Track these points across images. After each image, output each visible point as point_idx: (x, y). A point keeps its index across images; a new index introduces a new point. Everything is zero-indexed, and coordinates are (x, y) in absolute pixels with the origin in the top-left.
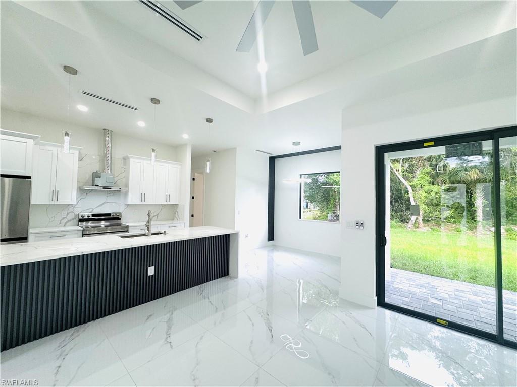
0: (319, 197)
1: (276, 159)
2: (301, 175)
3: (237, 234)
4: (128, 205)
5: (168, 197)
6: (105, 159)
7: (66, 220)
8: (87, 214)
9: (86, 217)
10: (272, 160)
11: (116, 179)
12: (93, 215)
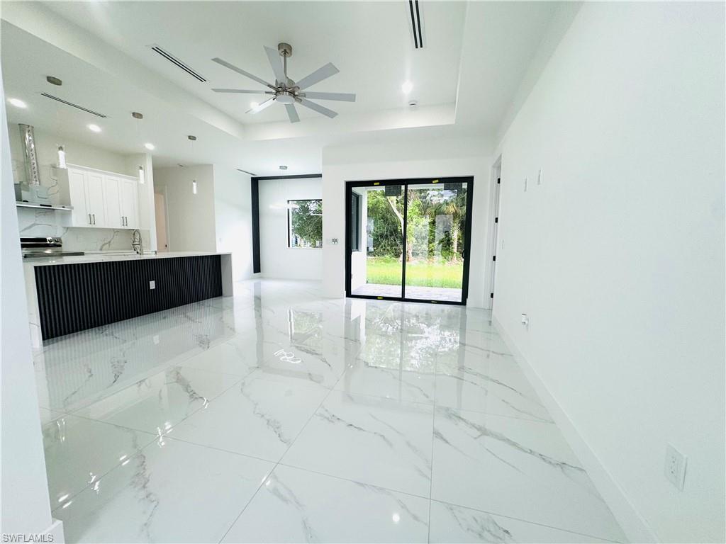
0: (311, 229)
1: (259, 181)
2: (288, 201)
3: (229, 256)
4: (68, 228)
5: (124, 220)
10: (255, 182)
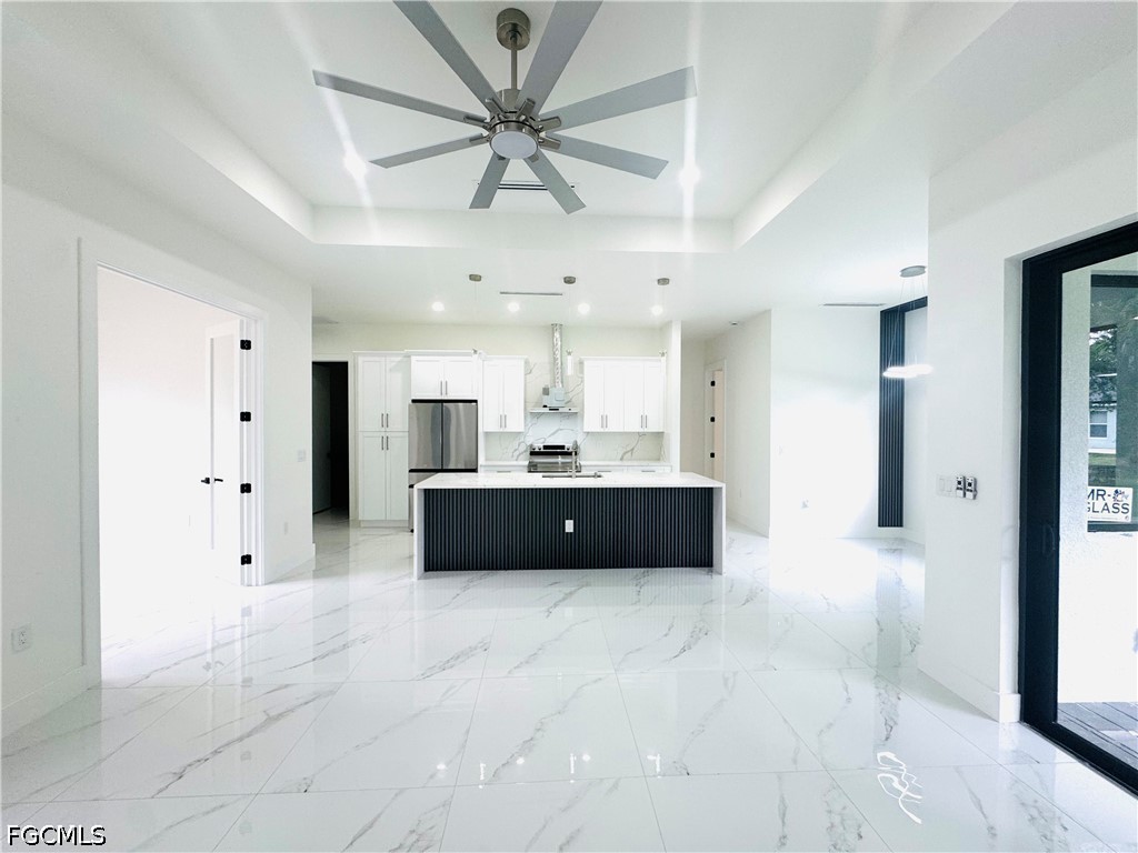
4: (588, 433)
5: (644, 420)
6: (556, 366)
7: (517, 453)
8: (539, 445)
9: (537, 450)
10: (894, 318)
11: (571, 395)
12: (545, 447)
